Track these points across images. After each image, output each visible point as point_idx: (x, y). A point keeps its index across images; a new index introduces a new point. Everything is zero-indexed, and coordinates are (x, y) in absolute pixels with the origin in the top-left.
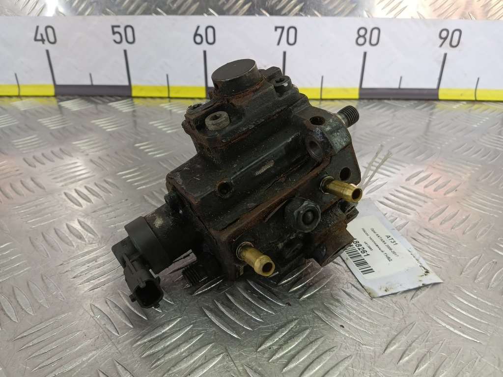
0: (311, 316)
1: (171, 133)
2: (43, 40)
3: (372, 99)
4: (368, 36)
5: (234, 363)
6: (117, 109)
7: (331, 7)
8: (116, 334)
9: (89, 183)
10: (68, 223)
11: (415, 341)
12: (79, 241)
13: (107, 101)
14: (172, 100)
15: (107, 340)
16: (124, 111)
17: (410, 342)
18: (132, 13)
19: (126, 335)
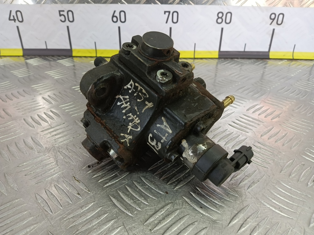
0: (181, 201)
2: (14, 20)
3: (227, 58)
4: (224, 18)
5: (128, 233)
6: (62, 64)
8: (51, 213)
10: (25, 139)
11: (249, 217)
12: (31, 151)
13: (56, 59)
15: (44, 217)
16: (67, 66)
17: (246, 218)
18: (72, 2)
19: (58, 214)
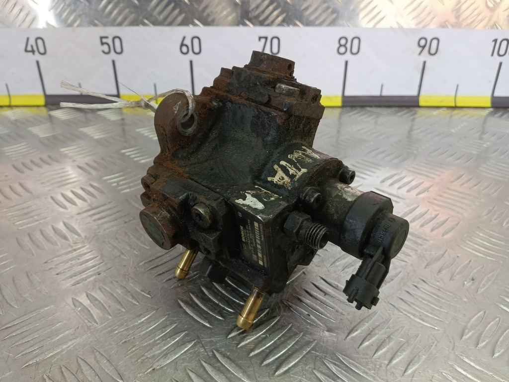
2: (33, 51)
3: (355, 106)
4: (348, 46)
5: (205, 349)
6: (106, 118)
7: (312, 18)
9: (74, 187)
10: (54, 224)
11: (376, 328)
12: (64, 241)
16: (113, 120)
17: (371, 329)
18: (120, 24)
19: (105, 325)
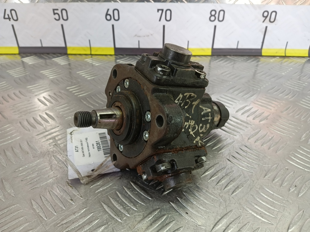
0: (168, 206)
1: (90, 79)
2: (9, 19)
3: (220, 55)
4: (217, 16)
6: (57, 63)
8: (46, 219)
9: (35, 115)
11: (231, 223)
13: (51, 57)
14: (93, 56)
15: (39, 223)
16: (62, 64)
17: (228, 224)
19: (52, 220)
